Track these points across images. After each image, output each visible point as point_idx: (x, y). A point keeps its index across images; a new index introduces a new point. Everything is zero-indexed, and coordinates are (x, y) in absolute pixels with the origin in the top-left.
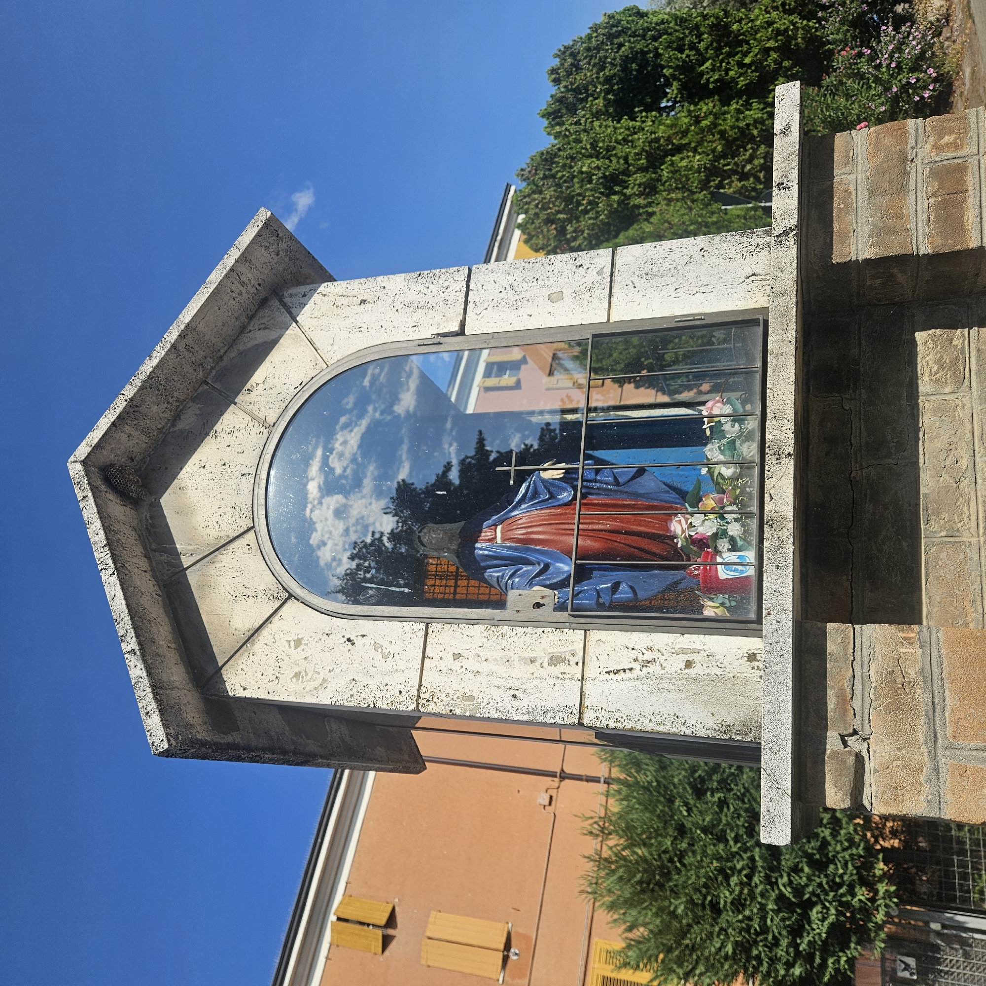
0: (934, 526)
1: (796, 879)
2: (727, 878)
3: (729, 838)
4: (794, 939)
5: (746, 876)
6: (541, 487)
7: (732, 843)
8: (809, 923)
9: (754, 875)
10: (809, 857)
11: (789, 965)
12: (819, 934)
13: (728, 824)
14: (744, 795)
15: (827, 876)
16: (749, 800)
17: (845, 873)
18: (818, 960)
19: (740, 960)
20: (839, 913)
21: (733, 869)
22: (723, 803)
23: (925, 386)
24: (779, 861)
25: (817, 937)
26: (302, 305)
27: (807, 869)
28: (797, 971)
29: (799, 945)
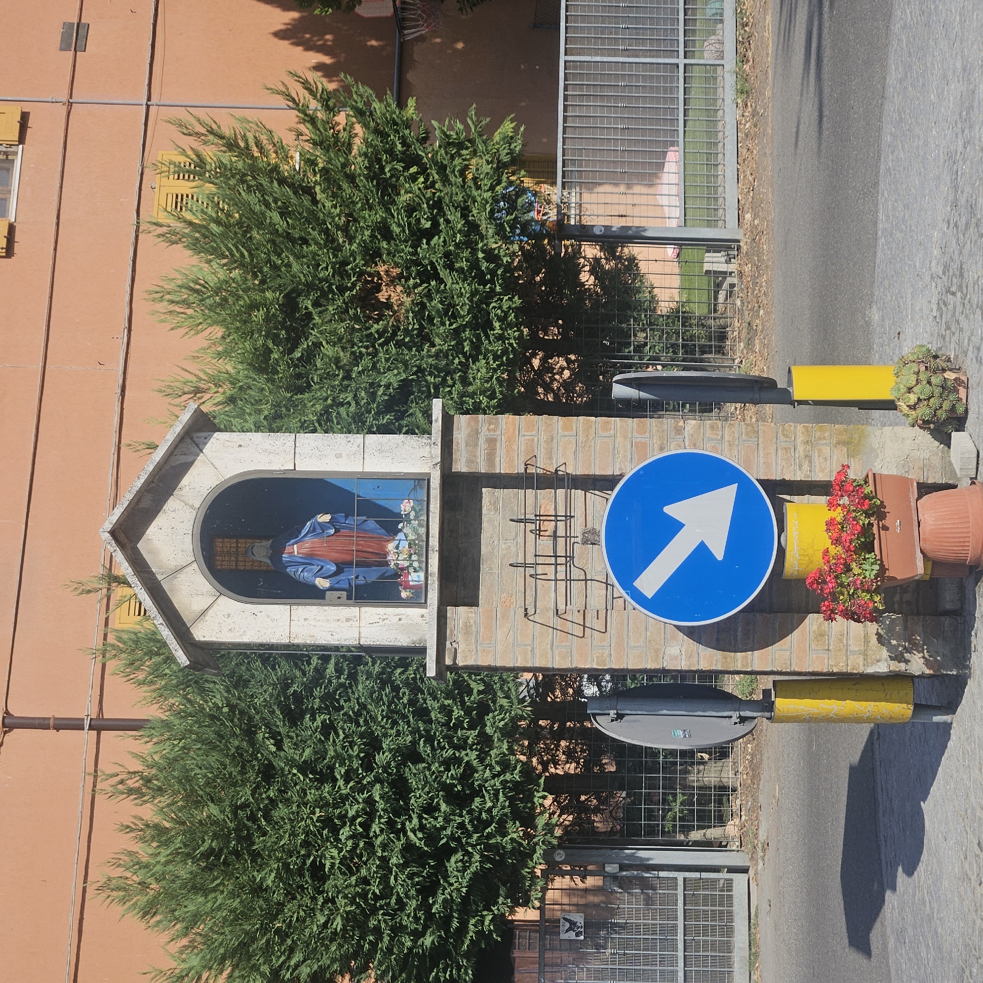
0: (485, 566)
1: (429, 822)
2: (335, 831)
3: (338, 777)
4: (425, 899)
5: (360, 824)
6: (317, 526)
7: (341, 783)
8: (446, 877)
9: (373, 821)
10: (448, 789)
11: (417, 935)
12: (458, 890)
13: (338, 756)
14: (358, 714)
15: (470, 812)
16: (366, 721)
17: (493, 807)
18: (455, 924)
19: (352, 937)
20: (484, 859)
21: (343, 817)
22: (328, 729)
23: (484, 511)
24: (407, 800)
25: (454, 895)
26: (205, 444)
27: (443, 807)
28: (428, 940)
29: (431, 906)
